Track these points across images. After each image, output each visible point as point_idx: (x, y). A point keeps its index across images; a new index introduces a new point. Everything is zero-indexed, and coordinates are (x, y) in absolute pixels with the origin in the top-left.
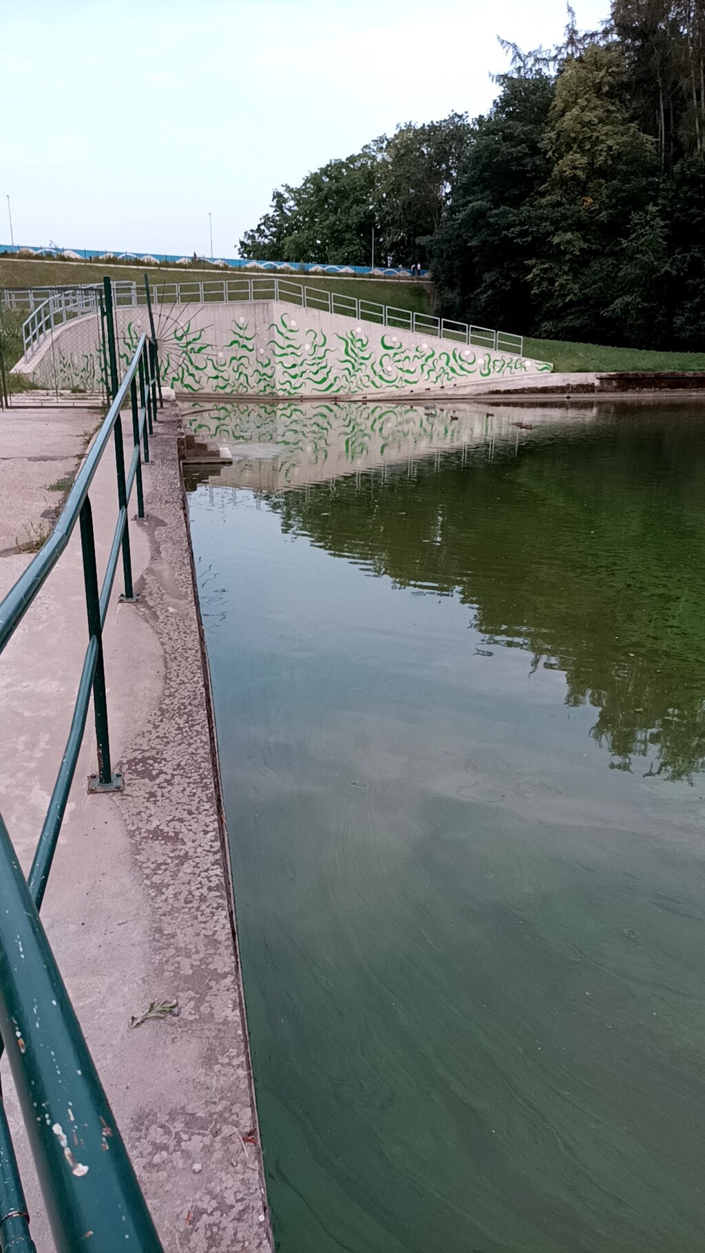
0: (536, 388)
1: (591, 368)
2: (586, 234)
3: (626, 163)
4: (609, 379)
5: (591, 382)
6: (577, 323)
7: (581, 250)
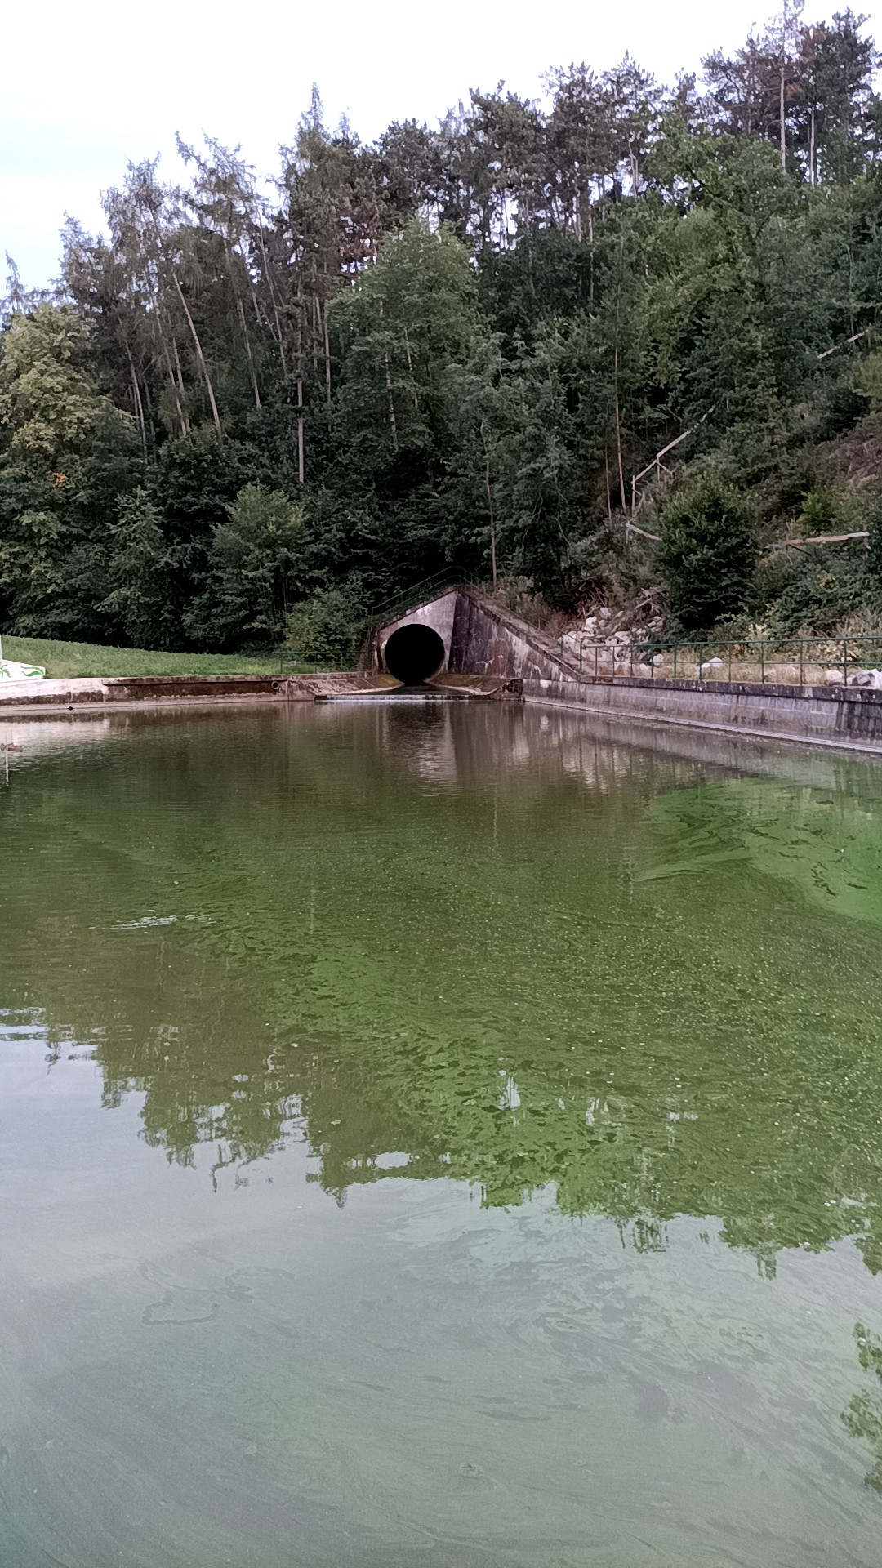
0: (27, 698)
1: (95, 673)
2: (64, 516)
3: (102, 439)
4: (119, 685)
5: (97, 689)
6: (65, 619)
7: (59, 533)
